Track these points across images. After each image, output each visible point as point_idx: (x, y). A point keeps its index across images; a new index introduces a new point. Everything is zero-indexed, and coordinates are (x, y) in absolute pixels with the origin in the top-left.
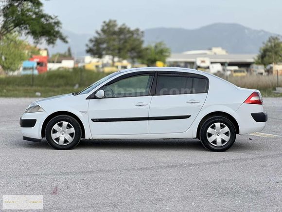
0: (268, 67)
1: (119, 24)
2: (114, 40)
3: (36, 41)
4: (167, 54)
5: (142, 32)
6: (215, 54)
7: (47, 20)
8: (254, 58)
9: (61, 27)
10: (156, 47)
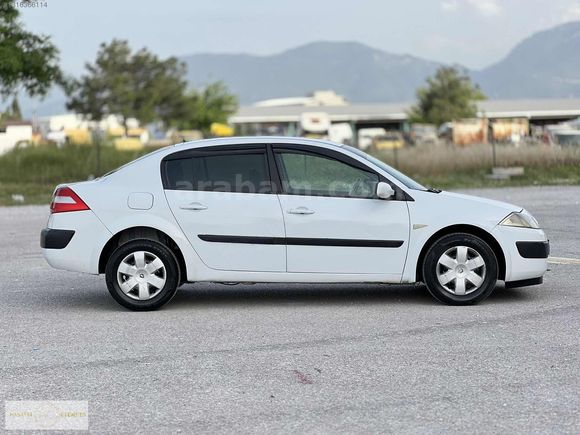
0: (443, 129)
1: (135, 49)
2: (126, 82)
3: (5, 89)
4: (231, 108)
5: (184, 65)
6: (321, 104)
7: (29, 45)
8: (406, 112)
9: (58, 59)
10: (207, 94)
